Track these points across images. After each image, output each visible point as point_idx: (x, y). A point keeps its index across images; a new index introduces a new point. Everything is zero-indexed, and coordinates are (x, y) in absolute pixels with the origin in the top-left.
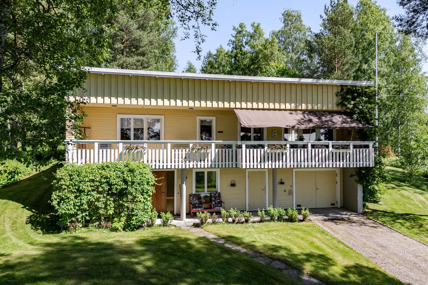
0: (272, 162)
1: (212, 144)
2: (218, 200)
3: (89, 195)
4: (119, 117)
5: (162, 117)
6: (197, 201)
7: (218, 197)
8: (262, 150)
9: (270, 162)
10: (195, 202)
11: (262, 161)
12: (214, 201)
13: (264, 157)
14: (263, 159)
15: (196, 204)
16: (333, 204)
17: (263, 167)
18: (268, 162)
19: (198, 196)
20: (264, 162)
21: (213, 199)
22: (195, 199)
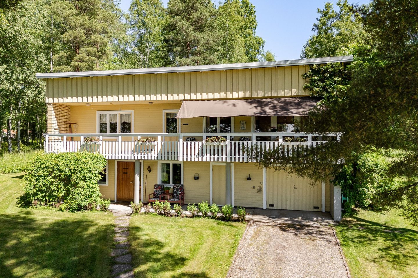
0: (210, 155)
1: (159, 136)
2: (179, 192)
3: (46, 179)
4: (99, 113)
5: (132, 112)
6: (160, 191)
7: (180, 189)
8: (200, 143)
9: (208, 155)
10: (158, 193)
11: (200, 154)
12: (176, 193)
13: (202, 150)
14: (201, 153)
15: (158, 194)
16: (315, 208)
17: (200, 160)
18: (206, 155)
19: (161, 187)
20: (202, 155)
21: (175, 190)
22: (158, 189)
